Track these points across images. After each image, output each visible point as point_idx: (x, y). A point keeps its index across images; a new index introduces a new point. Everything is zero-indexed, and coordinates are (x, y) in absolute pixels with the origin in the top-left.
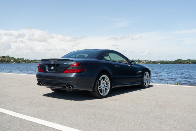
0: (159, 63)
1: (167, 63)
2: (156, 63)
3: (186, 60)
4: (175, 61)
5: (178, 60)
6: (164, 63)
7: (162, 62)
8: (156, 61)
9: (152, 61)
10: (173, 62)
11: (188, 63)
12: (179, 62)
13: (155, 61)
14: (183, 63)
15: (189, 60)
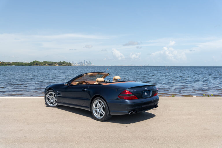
0: (14, 65)
1: (22, 64)
2: (10, 65)
3: (42, 62)
4: (31, 63)
5: (34, 62)
6: (19, 64)
7: (17, 64)
8: (10, 63)
9: (5, 62)
10: (30, 64)
11: (44, 65)
12: (35, 64)
13: (8, 62)
14: (40, 65)
15: (45, 62)
